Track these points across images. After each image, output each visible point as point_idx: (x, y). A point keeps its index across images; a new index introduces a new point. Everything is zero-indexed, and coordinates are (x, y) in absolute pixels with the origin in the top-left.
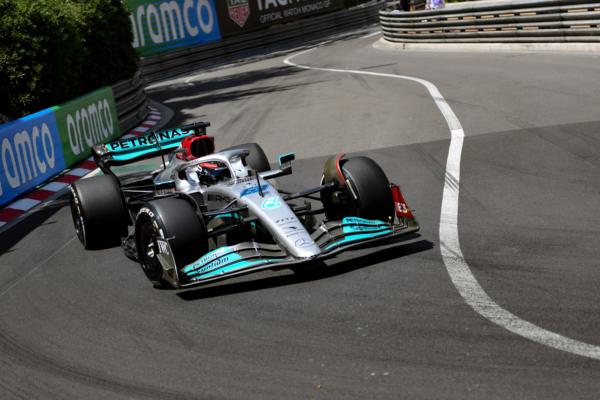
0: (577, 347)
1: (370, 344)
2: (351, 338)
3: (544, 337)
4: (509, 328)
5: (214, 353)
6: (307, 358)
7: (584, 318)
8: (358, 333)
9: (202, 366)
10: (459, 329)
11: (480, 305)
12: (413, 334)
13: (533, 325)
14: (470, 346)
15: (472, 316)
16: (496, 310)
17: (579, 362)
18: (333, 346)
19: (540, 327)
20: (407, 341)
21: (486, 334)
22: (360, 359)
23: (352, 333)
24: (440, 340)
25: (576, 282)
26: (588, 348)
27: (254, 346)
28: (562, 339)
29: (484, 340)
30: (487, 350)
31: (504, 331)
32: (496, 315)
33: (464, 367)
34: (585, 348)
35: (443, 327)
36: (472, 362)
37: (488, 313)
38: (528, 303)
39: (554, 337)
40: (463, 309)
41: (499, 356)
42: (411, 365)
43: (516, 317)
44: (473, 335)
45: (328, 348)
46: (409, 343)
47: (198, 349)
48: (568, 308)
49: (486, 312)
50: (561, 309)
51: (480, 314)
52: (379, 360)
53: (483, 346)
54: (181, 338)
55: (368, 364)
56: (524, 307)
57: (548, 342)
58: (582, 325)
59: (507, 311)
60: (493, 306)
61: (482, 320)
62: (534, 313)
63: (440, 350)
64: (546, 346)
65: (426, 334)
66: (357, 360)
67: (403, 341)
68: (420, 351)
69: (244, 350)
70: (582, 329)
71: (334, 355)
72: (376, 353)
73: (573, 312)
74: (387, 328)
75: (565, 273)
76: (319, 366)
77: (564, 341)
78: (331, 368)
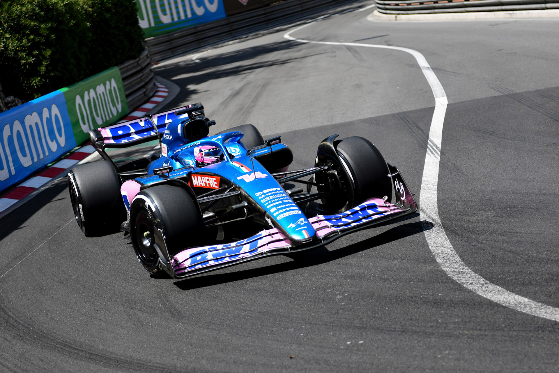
0: (543, 311)
1: (348, 312)
2: (330, 307)
3: (513, 302)
4: (480, 292)
5: (200, 325)
6: (288, 328)
7: (552, 281)
8: (338, 302)
9: (188, 338)
10: (433, 296)
11: (454, 271)
12: (389, 301)
13: (503, 289)
14: (442, 312)
15: (446, 282)
16: (469, 275)
17: (545, 326)
18: (313, 315)
19: (510, 291)
20: (383, 308)
21: (458, 300)
22: (338, 328)
23: (332, 301)
24: (414, 307)
25: (547, 245)
26: (554, 312)
27: (239, 317)
28: (530, 303)
29: (456, 306)
30: (458, 316)
31: (475, 296)
32: (469, 280)
33: (436, 334)
34: (552, 312)
35: (418, 294)
36: (443, 328)
37: (461, 278)
38: (500, 267)
39: (522, 301)
40: (438, 275)
41: (469, 322)
42: (385, 333)
43: (488, 282)
44: (446, 301)
45: (308, 317)
46: (385, 311)
47: (186, 322)
48: (538, 272)
49: (459, 277)
50: (531, 273)
51: (453, 280)
52: (355, 328)
53: (454, 311)
54: (171, 311)
55: (344, 333)
56: (496, 271)
57: (517, 306)
58: (550, 288)
59: (480, 276)
60: (467, 271)
61: (455, 286)
62: (505, 277)
63: (414, 317)
64: (514, 310)
65: (401, 301)
66: (334, 328)
67: (379, 309)
68: (395, 318)
69: (229, 321)
70: (550, 292)
71: (313, 324)
72: (353, 322)
73: (542, 275)
74: (365, 296)
75: (536, 236)
76: (299, 336)
77: (532, 305)
78: (310, 337)
